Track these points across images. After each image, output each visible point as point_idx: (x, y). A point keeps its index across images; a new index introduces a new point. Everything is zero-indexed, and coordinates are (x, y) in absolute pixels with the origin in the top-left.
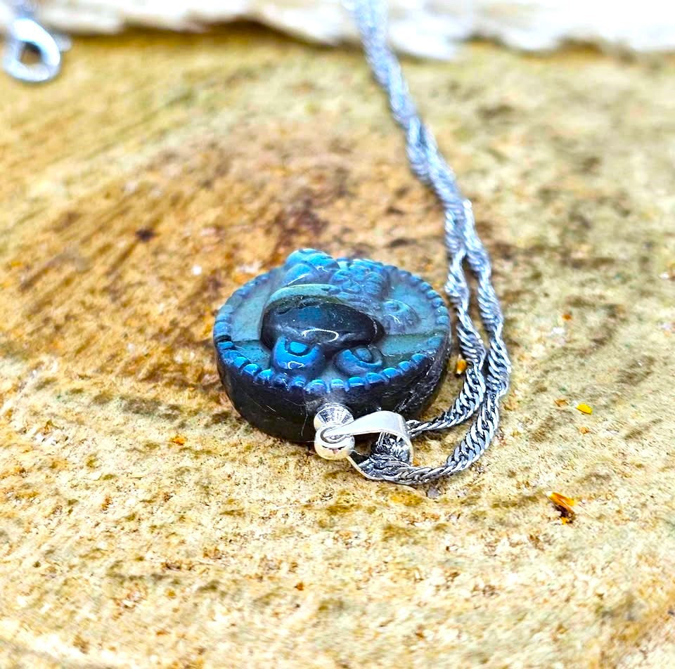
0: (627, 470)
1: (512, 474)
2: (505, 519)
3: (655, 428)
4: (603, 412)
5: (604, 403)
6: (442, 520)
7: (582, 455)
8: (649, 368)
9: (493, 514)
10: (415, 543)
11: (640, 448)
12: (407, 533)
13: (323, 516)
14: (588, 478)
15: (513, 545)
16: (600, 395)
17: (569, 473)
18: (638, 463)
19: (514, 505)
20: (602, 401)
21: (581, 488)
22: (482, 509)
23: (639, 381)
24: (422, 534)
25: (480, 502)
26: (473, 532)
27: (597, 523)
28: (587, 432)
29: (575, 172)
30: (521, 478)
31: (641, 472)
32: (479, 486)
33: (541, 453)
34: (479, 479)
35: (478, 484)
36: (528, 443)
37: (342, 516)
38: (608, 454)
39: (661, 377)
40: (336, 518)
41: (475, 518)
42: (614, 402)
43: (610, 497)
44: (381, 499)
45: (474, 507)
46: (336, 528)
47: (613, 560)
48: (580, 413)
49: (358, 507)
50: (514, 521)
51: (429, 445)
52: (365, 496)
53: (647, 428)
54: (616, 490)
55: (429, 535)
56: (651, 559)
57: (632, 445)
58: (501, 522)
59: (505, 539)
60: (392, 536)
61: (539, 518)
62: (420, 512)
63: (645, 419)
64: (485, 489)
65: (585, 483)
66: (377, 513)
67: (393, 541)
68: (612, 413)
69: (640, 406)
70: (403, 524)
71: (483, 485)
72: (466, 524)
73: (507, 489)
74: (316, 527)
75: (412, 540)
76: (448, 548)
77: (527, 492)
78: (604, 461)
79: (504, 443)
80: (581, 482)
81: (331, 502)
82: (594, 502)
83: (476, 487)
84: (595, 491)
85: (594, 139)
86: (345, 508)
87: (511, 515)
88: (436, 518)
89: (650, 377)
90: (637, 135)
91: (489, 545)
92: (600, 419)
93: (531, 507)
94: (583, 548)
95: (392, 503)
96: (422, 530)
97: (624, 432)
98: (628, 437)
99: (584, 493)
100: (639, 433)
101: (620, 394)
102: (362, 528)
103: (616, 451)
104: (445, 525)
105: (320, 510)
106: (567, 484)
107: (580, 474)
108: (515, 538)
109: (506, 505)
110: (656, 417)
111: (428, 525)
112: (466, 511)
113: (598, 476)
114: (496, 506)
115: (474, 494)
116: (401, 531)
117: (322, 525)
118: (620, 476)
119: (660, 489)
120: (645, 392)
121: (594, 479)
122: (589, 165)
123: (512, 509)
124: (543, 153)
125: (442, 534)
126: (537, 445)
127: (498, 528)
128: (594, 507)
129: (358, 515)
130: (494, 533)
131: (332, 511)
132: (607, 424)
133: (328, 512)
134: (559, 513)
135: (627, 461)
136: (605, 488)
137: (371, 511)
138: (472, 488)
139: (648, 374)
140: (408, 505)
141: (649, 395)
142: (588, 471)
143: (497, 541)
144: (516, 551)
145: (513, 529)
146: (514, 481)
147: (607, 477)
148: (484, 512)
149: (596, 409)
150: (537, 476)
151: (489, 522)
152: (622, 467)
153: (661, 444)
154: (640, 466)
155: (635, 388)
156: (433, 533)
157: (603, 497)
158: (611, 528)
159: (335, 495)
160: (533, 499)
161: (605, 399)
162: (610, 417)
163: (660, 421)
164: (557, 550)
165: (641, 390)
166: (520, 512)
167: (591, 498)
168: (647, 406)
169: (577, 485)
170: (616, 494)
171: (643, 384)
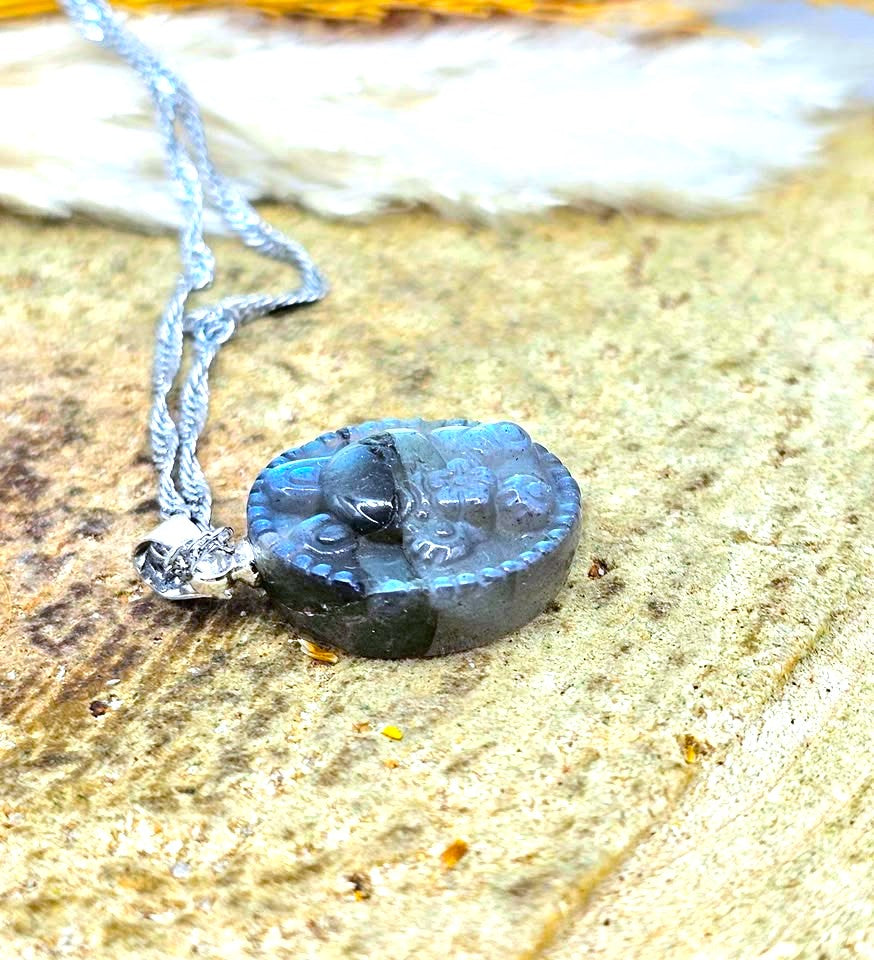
0: (447, 817)
1: (289, 835)
2: (276, 900)
3: (485, 756)
4: (418, 737)
5: (419, 724)
6: (189, 910)
7: (387, 800)
8: (483, 671)
9: (260, 893)
10: (149, 945)
11: (465, 785)
12: (136, 931)
13: (21, 916)
14: (391, 833)
15: (286, 936)
16: (415, 713)
17: (368, 827)
18: (461, 806)
19: (290, 878)
20: (417, 721)
21: (382, 848)
22: (244, 889)
23: (468, 690)
24: (159, 931)
25: (242, 879)
26: (230, 923)
27: (401, 897)
28: (395, 766)
29: (397, 391)
30: (301, 839)
31: (465, 817)
32: (244, 856)
33: (330, 801)
34: (245, 845)
35: (243, 853)
36: (315, 789)
37: (48, 914)
38: (422, 797)
39: (500, 682)
40: (38, 917)
41: (234, 902)
42: (433, 721)
43: (421, 857)
44: (105, 885)
45: (234, 886)
46: (39, 932)
47: (420, 947)
48: (388, 739)
49: (71, 899)
50: (287, 901)
51: (176, 801)
52: (83, 881)
53: (475, 757)
54: (429, 847)
55: (169, 933)
56: (471, 943)
57: (456, 779)
58: (270, 906)
59: (274, 931)
60: (118, 937)
61: (323, 896)
62: (158, 899)
63: (474, 744)
64: (251, 860)
65: (389, 840)
66: (98, 905)
67: (118, 947)
68: (430, 738)
69: (468, 725)
70: (133, 918)
71: (249, 854)
72: (220, 911)
73: (283, 858)
74: (11, 932)
75: (144, 941)
76: (195, 950)
77: (309, 858)
78: (416, 806)
79: (282, 791)
80: (382, 839)
81: (34, 895)
82: (400, 866)
83: (239, 857)
84: (401, 850)
85: (426, 344)
86: (53, 903)
87: (284, 894)
88: (180, 905)
89: (485, 682)
91: (254, 939)
92: (415, 747)
93: (314, 882)
94: (379, 934)
95: (119, 890)
96: (159, 926)
97: (446, 763)
98: (450, 770)
99: (387, 854)
100: (465, 764)
101: (441, 709)
102: (73, 929)
103: (432, 792)
104: (191, 916)
105: (17, 908)
106: (364, 843)
107: (382, 826)
108: (289, 925)
109: (278, 879)
110: (487, 739)
111: (169, 917)
112: (224, 893)
113: (405, 829)
114: (264, 882)
115: (235, 868)
116: (130, 930)
117: (19, 929)
118: (437, 826)
119: (489, 842)
120: (476, 704)
121: (400, 834)
122: (418, 381)
123: (286, 886)
125: (187, 929)
126: (326, 790)
127: (266, 914)
128: (400, 874)
129: (70, 911)
130: (260, 921)
131: (34, 907)
132: (423, 754)
133: (29, 909)
134: (352, 885)
135: (449, 805)
136: (414, 845)
137: (89, 903)
138: (233, 859)
139: (481, 678)
140: (142, 891)
141: (482, 709)
142: (394, 822)
143: (264, 932)
144: (289, 944)
145: (286, 914)
146: (291, 845)
147: (417, 830)
148: (247, 894)
149: (410, 732)
150: (324, 835)
151: (252, 906)
152: (440, 814)
153: (494, 777)
154: (463, 811)
155: (461, 700)
156: (176, 928)
157: (411, 859)
158: (419, 902)
159: (40, 884)
160: (315, 869)
161: (423, 718)
162: (427, 744)
163: (495, 744)
164: (343, 939)
165: (471, 702)
166: (296, 888)
167: (394, 861)
168: (478, 724)
169: (378, 843)
170: (429, 852)
171: (473, 694)
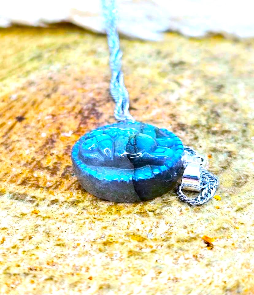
0: (237, 225)
1: (185, 227)
2: (182, 247)
3: (249, 207)
4: (226, 199)
5: (226, 195)
6: (154, 248)
7: (217, 219)
8: (246, 180)
9: (177, 245)
10: (142, 258)
11: (242, 215)
12: (138, 254)
13: (102, 247)
14: (219, 229)
15: (187, 259)
16: (225, 192)
17: (212, 226)
18: (242, 222)
19: (186, 241)
20: (226, 194)
21: (216, 234)
22: (172, 243)
23: (242, 186)
24: (145, 254)
25: (171, 240)
26: (168, 253)
27: (223, 250)
28: (219, 208)
29: (213, 91)
30: (189, 229)
31: (243, 226)
32: (171, 233)
33: (198, 218)
34: (171, 230)
35: (170, 232)
36: (193, 213)
37: (109, 246)
38: (228, 218)
39: (252, 184)
40: (106, 247)
41: (169, 247)
42: (231, 195)
43: (229, 237)
44: (127, 238)
45: (168, 242)
46: (106, 252)
47: (231, 266)
48: (216, 200)
49: (117, 242)
50: (186, 248)
51: (148, 214)
52: (120, 237)
53: (245, 207)
54: (232, 234)
55: (149, 255)
56: (247, 266)
57: (239, 213)
58: (181, 249)
59: (182, 257)
60: (132, 255)
61: (197, 247)
62: (144, 244)
63: (245, 203)
64: (173, 234)
65: (218, 231)
66: (125, 245)
67: (132, 258)
68: (230, 200)
69: (242, 197)
70: (137, 250)
71: (173, 232)
72: (165, 250)
73: (184, 234)
74: (98, 251)
75: (140, 257)
76: (157, 261)
77: (192, 235)
78: (226, 221)
79: (182, 213)
80: (216, 231)
81: (105, 240)
82: (222, 240)
83: (169, 233)
84: (222, 235)
85: (221, 77)
86: (111, 243)
87: (185, 246)
88: (151, 247)
89: (247, 184)
90: (241, 75)
91: (175, 259)
92: (225, 203)
93: (194, 242)
94: (217, 261)
95: (131, 240)
96: (145, 253)
97: (236, 208)
98: (237, 211)
99: (218, 235)
100: (242, 209)
101: (233, 191)
102: (118, 252)
103: (231, 217)
104: (155, 250)
105: (100, 244)
106: (210, 232)
107: (216, 227)
108: (187, 256)
109: (183, 241)
110: (248, 202)
111: (149, 250)
112: (165, 244)
113: (223, 228)
114: (178, 242)
115: (168, 236)
116: (136, 253)
117: (100, 250)
118: (234, 228)
119: (251, 234)
120: (244, 190)
121: (222, 229)
122: (220, 88)
123: (186, 243)
124: (199, 82)
125: (154, 254)
126: (197, 214)
127: (179, 251)
128: (222, 242)
129: (116, 246)
130: (177, 254)
131: (105, 244)
132: (228, 205)
133: (103, 244)
134: (206, 245)
135: (237, 222)
136: (227, 233)
137: (122, 244)
138: (167, 234)
139: (246, 182)
140: (139, 241)
141: (247, 192)
142: (219, 226)
143: (179, 257)
144: (187, 262)
145: (186, 252)
146: (186, 230)
147: (228, 229)
148: (173, 245)
149: (223, 198)
150: (196, 228)
151: (175, 249)
152: (234, 224)
153: (252, 214)
154: (242, 224)
155: (240, 189)
156: (150, 254)
157: (226, 238)
158: (229, 252)
159: (106, 237)
160: (195, 239)
161: (227, 194)
162: (229, 202)
163: (251, 203)
164: (205, 262)
165: (243, 190)
166: (189, 244)
167: (220, 238)
168: (246, 197)
169: (214, 232)
170: (232, 236)
171: (243, 187)
